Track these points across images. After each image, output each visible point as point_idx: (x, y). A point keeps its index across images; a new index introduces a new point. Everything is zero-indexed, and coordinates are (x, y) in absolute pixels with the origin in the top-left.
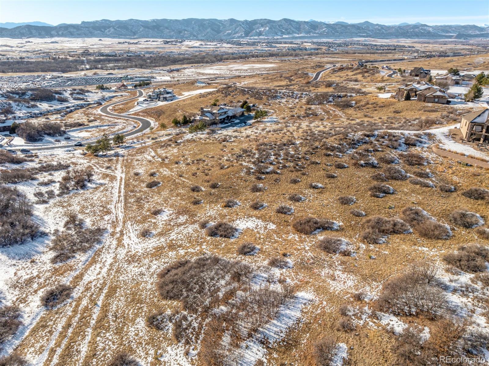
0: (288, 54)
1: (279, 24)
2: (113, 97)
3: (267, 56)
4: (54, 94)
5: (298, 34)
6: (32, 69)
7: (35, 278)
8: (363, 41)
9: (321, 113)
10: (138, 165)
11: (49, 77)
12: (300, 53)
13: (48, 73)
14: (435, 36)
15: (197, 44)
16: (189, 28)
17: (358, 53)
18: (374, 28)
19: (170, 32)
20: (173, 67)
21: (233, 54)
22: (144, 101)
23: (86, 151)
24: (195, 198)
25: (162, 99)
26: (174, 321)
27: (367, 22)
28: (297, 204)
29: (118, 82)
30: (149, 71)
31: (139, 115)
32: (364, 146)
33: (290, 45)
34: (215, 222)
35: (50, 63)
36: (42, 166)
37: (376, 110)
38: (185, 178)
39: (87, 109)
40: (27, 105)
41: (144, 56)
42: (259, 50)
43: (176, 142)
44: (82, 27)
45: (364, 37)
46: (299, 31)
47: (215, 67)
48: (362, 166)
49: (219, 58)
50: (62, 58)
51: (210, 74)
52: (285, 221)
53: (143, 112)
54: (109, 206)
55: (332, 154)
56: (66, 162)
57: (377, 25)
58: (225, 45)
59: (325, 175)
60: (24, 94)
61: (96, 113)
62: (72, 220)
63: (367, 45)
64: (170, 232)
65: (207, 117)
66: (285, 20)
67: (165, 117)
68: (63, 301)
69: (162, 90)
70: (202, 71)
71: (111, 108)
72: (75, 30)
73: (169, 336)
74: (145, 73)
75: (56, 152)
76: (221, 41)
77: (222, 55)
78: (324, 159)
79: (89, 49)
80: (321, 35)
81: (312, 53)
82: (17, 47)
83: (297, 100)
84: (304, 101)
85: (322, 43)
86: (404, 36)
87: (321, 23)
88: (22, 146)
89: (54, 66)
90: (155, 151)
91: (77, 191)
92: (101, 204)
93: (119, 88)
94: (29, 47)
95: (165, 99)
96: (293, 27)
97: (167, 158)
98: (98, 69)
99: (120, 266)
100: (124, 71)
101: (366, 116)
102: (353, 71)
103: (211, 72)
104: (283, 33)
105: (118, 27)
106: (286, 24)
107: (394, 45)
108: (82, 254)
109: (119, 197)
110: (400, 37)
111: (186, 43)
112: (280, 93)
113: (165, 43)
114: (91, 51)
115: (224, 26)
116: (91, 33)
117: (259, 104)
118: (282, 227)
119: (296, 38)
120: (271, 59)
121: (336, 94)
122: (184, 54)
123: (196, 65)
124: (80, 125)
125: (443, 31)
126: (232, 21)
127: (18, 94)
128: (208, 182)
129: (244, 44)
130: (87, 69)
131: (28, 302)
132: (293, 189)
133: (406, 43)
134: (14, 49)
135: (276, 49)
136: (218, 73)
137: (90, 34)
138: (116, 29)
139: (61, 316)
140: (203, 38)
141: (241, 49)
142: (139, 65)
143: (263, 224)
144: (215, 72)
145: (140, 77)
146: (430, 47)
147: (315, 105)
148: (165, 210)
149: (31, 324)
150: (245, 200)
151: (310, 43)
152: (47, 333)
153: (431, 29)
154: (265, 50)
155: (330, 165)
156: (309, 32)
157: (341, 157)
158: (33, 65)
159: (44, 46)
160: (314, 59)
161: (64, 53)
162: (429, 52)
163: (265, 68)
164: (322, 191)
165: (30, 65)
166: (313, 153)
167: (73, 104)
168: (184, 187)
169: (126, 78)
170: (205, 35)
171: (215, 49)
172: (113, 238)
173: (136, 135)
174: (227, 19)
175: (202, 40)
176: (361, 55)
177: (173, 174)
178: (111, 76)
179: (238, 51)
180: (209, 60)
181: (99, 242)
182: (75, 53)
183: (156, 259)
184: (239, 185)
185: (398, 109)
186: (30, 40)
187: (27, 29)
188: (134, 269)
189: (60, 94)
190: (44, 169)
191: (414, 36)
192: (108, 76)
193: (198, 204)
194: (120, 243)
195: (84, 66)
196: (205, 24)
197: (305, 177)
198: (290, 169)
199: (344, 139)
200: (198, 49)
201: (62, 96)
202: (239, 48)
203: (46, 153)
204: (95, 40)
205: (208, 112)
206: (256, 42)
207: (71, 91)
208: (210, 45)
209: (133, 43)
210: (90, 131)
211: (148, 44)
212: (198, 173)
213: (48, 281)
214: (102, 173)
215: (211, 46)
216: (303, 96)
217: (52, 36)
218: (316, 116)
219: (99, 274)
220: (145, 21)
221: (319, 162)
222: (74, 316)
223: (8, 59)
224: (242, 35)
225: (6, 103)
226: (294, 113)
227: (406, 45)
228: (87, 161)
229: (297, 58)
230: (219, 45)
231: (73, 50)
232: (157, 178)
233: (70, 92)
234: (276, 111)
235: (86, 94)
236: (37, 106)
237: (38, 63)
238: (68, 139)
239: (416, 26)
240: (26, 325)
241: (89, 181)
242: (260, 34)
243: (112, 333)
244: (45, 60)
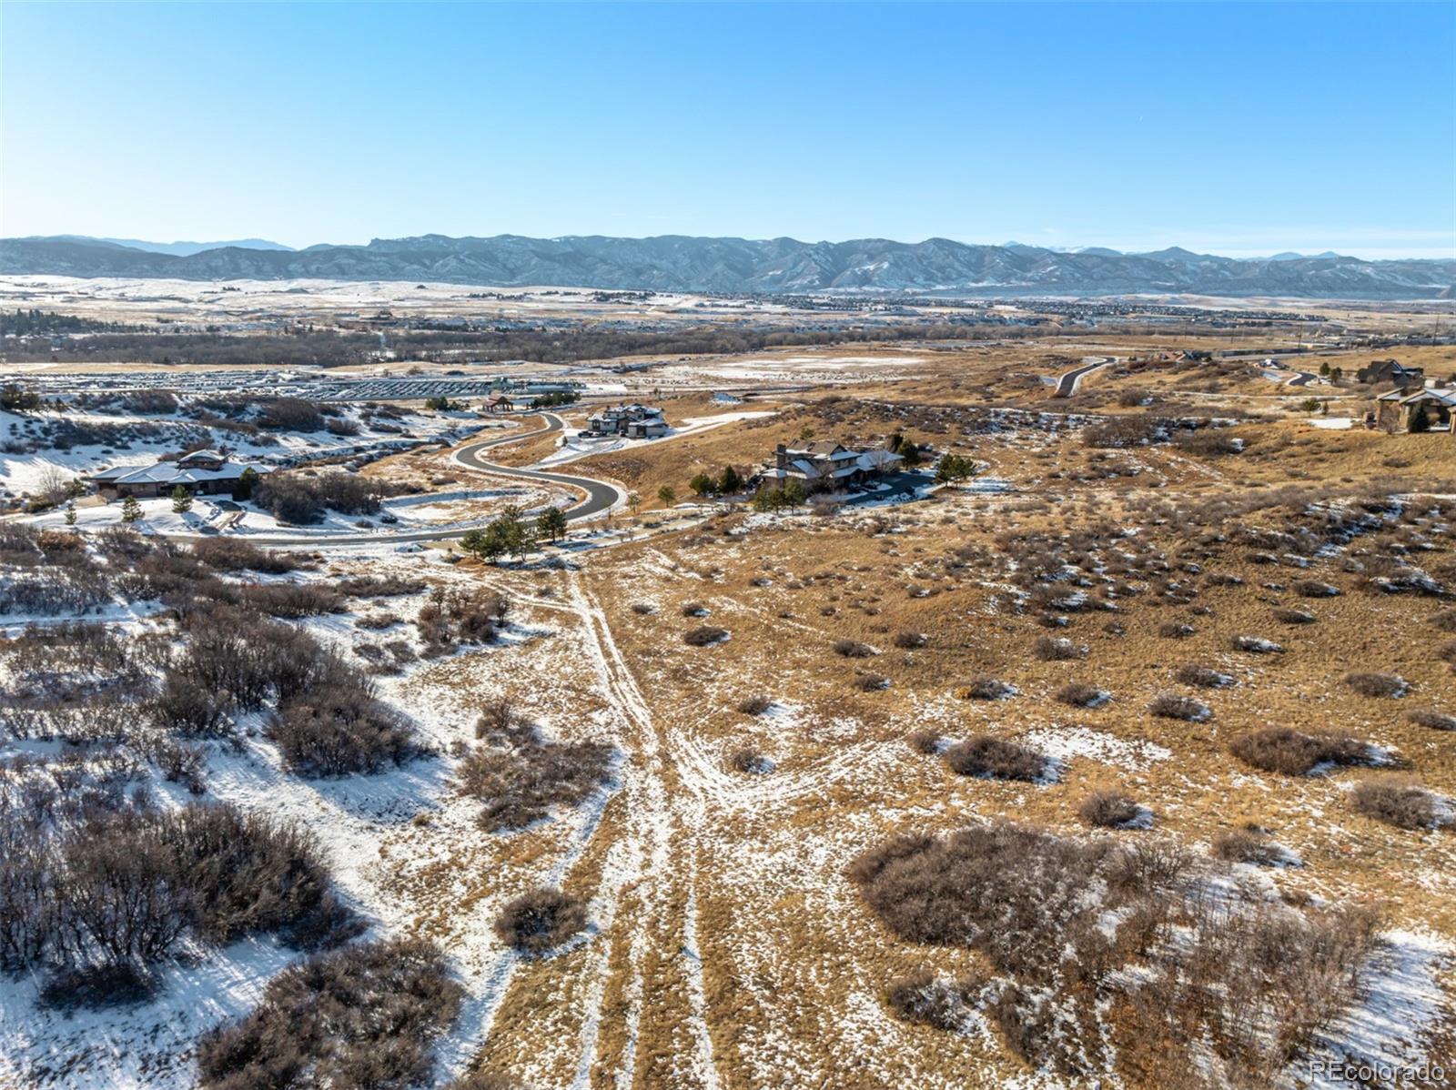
0: (953, 333)
1: (920, 252)
2: (479, 429)
3: (891, 339)
4: (319, 415)
5: (976, 281)
6: (242, 356)
7: (445, 867)
8: (1168, 302)
9: (1143, 470)
10: (632, 586)
11: (288, 377)
12: (989, 330)
13: (286, 368)
14: (1385, 290)
15: (690, 302)
16: (664, 262)
17: (1161, 333)
18: (1199, 267)
19: (611, 272)
20: (630, 361)
21: (792, 330)
22: (580, 435)
23: (459, 553)
24: (859, 674)
25: (632, 430)
26: (982, 1004)
27: (1176, 250)
28: (1211, 693)
29: (482, 394)
30: (565, 368)
31: (576, 472)
32: (1371, 539)
33: (955, 311)
34: (959, 738)
35: (288, 340)
36: (345, 583)
37: (1321, 460)
38: (800, 621)
39: (417, 454)
40: (251, 438)
41: (544, 330)
42: (867, 321)
43: (727, 534)
44: (371, 253)
45: (1169, 289)
46: (977, 272)
47: (749, 363)
48: (1385, 589)
49: (755, 340)
50: (320, 331)
51: (736, 381)
52: (1194, 738)
53: (585, 464)
54: (593, 689)
55: (1272, 556)
56: (409, 576)
57: (1207, 257)
58: (767, 307)
59: (1270, 614)
60: (240, 409)
61: (449, 465)
62: (496, 720)
63: (1183, 313)
64: (823, 759)
65: (800, 471)
66: (937, 241)
67: (654, 476)
68: (567, 936)
69: (633, 409)
70: (712, 372)
71: (486, 454)
72: (352, 261)
73: (990, 1047)
74: (554, 373)
75: (369, 550)
76: (756, 297)
77: (764, 333)
78: (1253, 572)
79: (392, 310)
80: (1044, 284)
81: (1022, 330)
82: (200, 301)
83: (1053, 436)
84: (1076, 436)
85: (1048, 305)
86: (1289, 290)
87: (1040, 251)
88: (272, 532)
89: (300, 350)
90: (670, 555)
91: (474, 648)
92: (564, 683)
93: (489, 408)
94: (230, 302)
95: (642, 432)
96: (959, 260)
97: (716, 571)
98: (420, 360)
99: (706, 846)
100: (493, 367)
101: (1294, 476)
102: (1176, 373)
103: (741, 374)
104: (930, 278)
105: (469, 256)
106: (941, 253)
107: (1264, 313)
108: (568, 811)
109: (612, 665)
110: (1277, 291)
111: (658, 300)
112: (997, 415)
113: (599, 300)
114: (397, 314)
115: (764, 258)
116: (394, 268)
117: (938, 446)
118: (1193, 755)
119: (970, 291)
120: (907, 346)
121: (1175, 419)
122: (655, 329)
123: (693, 356)
124: (413, 491)
125: (1409, 277)
126: (786, 244)
127: (224, 408)
128: (885, 631)
129: (823, 305)
130: (389, 360)
131: (458, 932)
132: (1181, 653)
133: (1298, 307)
134: (191, 306)
135: (915, 319)
136: (761, 378)
137: (395, 274)
138: (462, 261)
139: (582, 977)
140: (703, 289)
141: (816, 318)
142: (534, 352)
143: (1125, 745)
144: (751, 375)
145: (541, 384)
146: (1376, 320)
147: (1113, 447)
148: (778, 702)
149: (491, 996)
150: (1029, 680)
151: (1012, 304)
152: (559, 1025)
153: (1369, 270)
154: (884, 322)
155: (1277, 587)
156: (1005, 277)
157: (1303, 565)
158: (243, 347)
159: (270, 299)
160: (1032, 346)
161: (324, 316)
162: (1374, 332)
163: (897, 368)
164: (1279, 657)
165: (235, 347)
166: (1207, 556)
167: (372, 443)
168: (807, 644)
169: (503, 384)
170: (708, 282)
171: (740, 317)
172: (643, 773)
173: (585, 518)
174: (770, 238)
175: (700, 294)
176: (1172, 337)
177: (758, 611)
178: (457, 379)
179: (806, 323)
180: (729, 346)
181: (606, 780)
182: (355, 319)
183: (816, 833)
184: (990, 641)
185: (1396, 456)
186: (235, 284)
187: (226, 258)
188: (754, 856)
189: (335, 414)
190: (356, 590)
191: (1319, 289)
192: (450, 379)
193: (878, 688)
194: (673, 787)
195: (379, 354)
196: (708, 252)
197: (1204, 620)
198: (1146, 598)
199: (1297, 515)
200: (694, 316)
201: (342, 420)
202: (809, 314)
203: (342, 554)
204: (406, 288)
205: (802, 457)
206: (855, 300)
207: (361, 407)
208: (726, 306)
209: (510, 298)
210: (449, 507)
211: (552, 301)
212: (838, 610)
213: (492, 879)
214: (528, 606)
215: (728, 310)
216: (1072, 424)
217: (290, 276)
218: (1131, 475)
219: (647, 864)
220: (544, 240)
221: (1238, 579)
222: (626, 979)
223: (177, 330)
224: (812, 282)
225: (196, 431)
226: (1055, 469)
227: (1302, 313)
228: (472, 575)
229: (981, 344)
230: (750, 307)
231: (347, 312)
232: (708, 621)
233: (360, 412)
234: (994, 465)
235: (405, 418)
236: (276, 442)
237: (257, 341)
238: (391, 521)
239: (1322, 263)
240: (478, 997)
241: (502, 625)
242: (866, 279)
243: (780, 1033)
244: (273, 335)
